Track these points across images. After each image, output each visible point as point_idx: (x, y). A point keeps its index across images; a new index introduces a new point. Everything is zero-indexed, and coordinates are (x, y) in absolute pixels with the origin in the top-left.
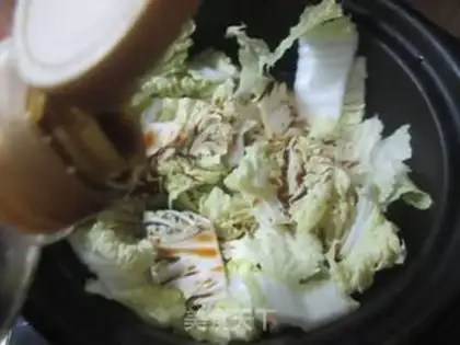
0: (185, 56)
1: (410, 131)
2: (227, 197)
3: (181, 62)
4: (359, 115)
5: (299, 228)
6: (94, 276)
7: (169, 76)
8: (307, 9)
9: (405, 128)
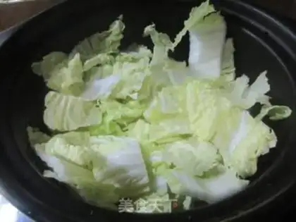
0: (118, 45)
1: (267, 75)
2: (147, 125)
3: (116, 48)
4: (232, 76)
6: (51, 169)
7: (108, 55)
8: (193, 9)
9: (265, 73)
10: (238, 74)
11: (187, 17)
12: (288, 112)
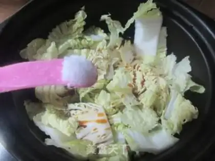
0: (82, 29)
1: (189, 59)
2: (109, 94)
3: (81, 32)
4: (165, 53)
5: (144, 107)
6: (49, 137)
7: (75, 39)
8: (141, 4)
9: (188, 57)
10: (168, 53)
11: (136, 10)
12: (202, 90)
